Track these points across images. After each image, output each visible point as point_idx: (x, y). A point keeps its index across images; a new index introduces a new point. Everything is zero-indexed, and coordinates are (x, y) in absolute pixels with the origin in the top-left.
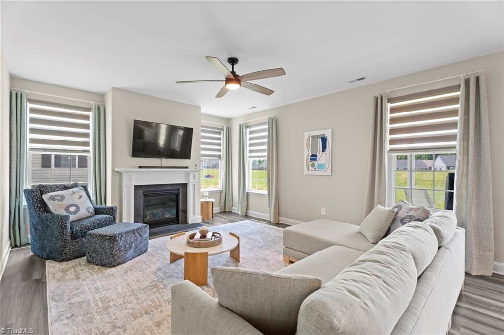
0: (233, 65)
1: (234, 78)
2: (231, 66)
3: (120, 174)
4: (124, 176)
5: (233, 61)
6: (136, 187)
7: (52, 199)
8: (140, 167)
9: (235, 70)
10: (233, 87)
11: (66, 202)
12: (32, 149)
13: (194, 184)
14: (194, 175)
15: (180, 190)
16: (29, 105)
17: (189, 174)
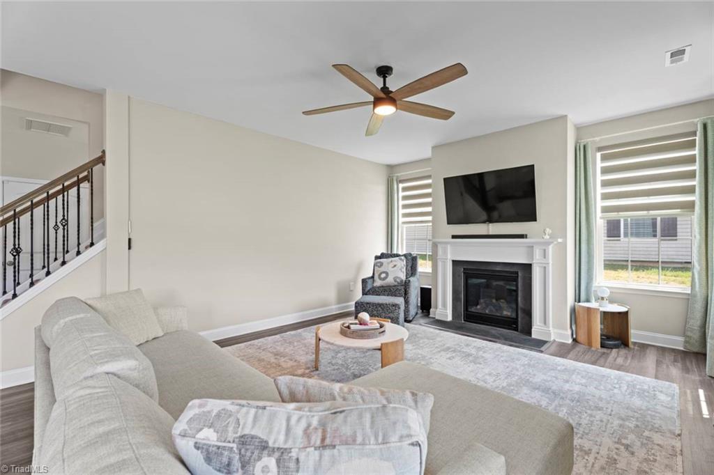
0: (385, 78)
1: (385, 96)
2: (382, 79)
4: (440, 248)
5: (384, 71)
6: (456, 263)
8: (454, 237)
9: (387, 86)
10: (386, 110)
12: (404, 223)
13: (545, 267)
14: (545, 250)
15: (520, 274)
16: (401, 186)
17: (531, 248)
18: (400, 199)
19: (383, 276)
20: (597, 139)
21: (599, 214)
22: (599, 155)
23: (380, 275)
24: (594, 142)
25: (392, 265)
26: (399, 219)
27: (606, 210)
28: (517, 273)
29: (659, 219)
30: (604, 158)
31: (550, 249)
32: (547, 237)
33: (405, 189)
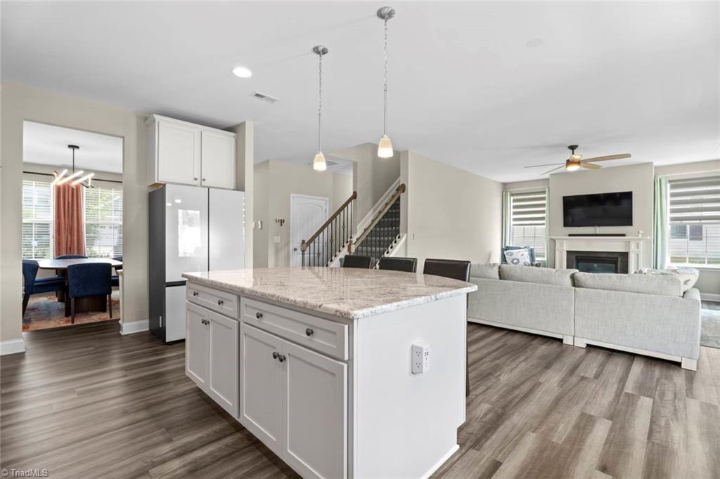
3: (554, 241)
4: (557, 243)
6: (569, 253)
7: (507, 254)
8: (570, 235)
11: (513, 257)
12: (514, 225)
13: (638, 255)
14: (638, 244)
15: (619, 259)
16: (512, 198)
17: (628, 242)
18: (512, 207)
19: (515, 261)
20: (668, 175)
21: (669, 222)
22: (669, 185)
23: (512, 261)
24: (666, 177)
25: (520, 254)
26: (510, 222)
27: (673, 219)
28: (617, 258)
29: (688, 227)
30: (673, 187)
31: (641, 243)
32: (640, 235)
33: (515, 201)
